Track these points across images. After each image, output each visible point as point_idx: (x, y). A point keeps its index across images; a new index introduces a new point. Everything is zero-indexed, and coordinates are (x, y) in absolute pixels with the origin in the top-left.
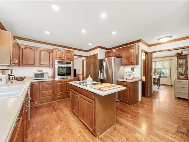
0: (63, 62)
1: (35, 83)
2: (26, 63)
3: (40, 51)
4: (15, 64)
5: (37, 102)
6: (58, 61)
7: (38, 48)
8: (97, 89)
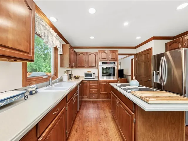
0: (106, 62)
1: (85, 82)
2: (80, 66)
3: (89, 55)
4: (73, 66)
5: (87, 97)
6: (102, 62)
7: (87, 53)
8: (139, 98)
